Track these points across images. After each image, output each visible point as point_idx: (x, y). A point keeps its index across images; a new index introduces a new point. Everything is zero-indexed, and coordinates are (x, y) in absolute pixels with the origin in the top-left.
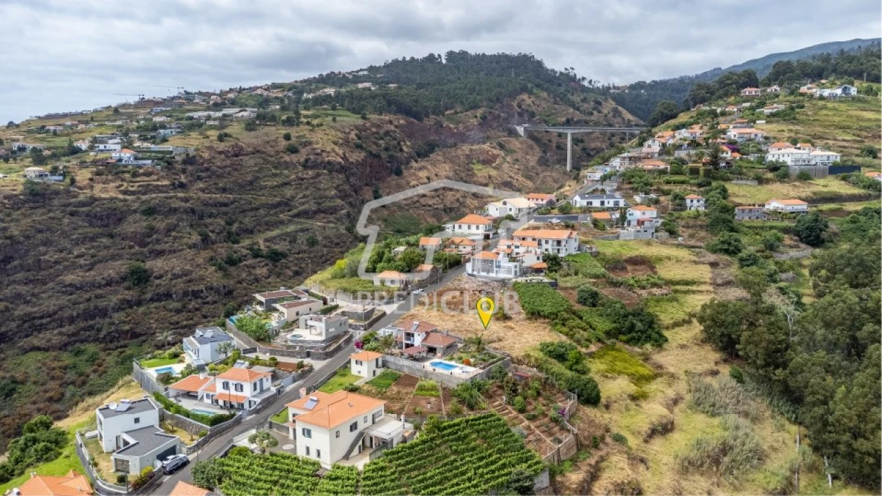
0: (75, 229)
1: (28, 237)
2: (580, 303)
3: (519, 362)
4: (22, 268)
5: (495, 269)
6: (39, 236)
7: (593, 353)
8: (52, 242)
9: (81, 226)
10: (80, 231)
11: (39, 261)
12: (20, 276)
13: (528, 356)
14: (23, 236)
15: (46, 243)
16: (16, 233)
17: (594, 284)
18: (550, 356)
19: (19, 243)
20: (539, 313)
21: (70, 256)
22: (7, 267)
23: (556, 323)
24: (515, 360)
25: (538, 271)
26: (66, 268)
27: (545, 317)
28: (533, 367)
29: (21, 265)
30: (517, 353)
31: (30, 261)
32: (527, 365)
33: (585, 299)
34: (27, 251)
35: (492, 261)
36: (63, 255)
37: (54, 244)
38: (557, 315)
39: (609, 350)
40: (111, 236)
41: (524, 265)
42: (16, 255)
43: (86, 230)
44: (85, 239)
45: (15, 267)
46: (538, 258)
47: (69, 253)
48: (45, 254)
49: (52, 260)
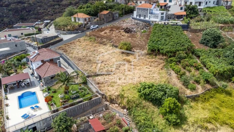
0: (49, 2)
1: (35, 4)
2: (203, 43)
3: (112, 101)
4: (33, 14)
5: (149, 15)
6: (38, 4)
7: (198, 96)
8: (42, 6)
9: (51, 2)
10: (50, 3)
11: (38, 12)
12: (33, 16)
13: (122, 96)
14: (33, 4)
15: (40, 6)
16: (31, 2)
17: (221, 28)
18: (145, 99)
19: (32, 6)
20: (159, 50)
21: (47, 11)
22: (30, 13)
23: (172, 60)
24: (108, 99)
25: (179, 17)
26: (45, 15)
27: (163, 54)
28: (124, 108)
29: (33, 13)
30: (112, 92)
31: (36, 12)
32: (119, 104)
33: (208, 41)
34: (35, 9)
35: (148, 9)
36: (45, 11)
37: (43, 7)
38: (175, 53)
39: (217, 92)
40: (59, 5)
41: (169, 13)
42: (32, 10)
43: (52, 3)
44: (51, 5)
45: (32, 14)
46: (181, 9)
47: (47, 10)
48: (40, 10)
49: (42, 12)
